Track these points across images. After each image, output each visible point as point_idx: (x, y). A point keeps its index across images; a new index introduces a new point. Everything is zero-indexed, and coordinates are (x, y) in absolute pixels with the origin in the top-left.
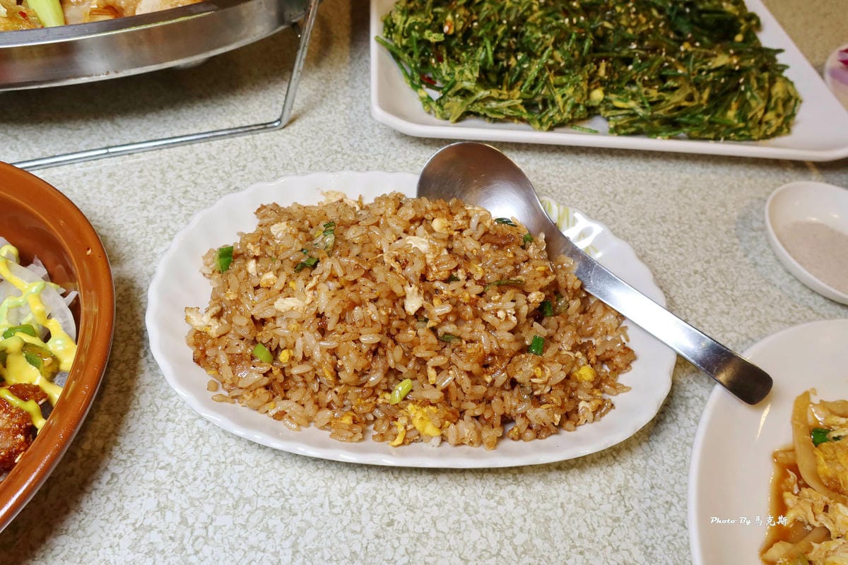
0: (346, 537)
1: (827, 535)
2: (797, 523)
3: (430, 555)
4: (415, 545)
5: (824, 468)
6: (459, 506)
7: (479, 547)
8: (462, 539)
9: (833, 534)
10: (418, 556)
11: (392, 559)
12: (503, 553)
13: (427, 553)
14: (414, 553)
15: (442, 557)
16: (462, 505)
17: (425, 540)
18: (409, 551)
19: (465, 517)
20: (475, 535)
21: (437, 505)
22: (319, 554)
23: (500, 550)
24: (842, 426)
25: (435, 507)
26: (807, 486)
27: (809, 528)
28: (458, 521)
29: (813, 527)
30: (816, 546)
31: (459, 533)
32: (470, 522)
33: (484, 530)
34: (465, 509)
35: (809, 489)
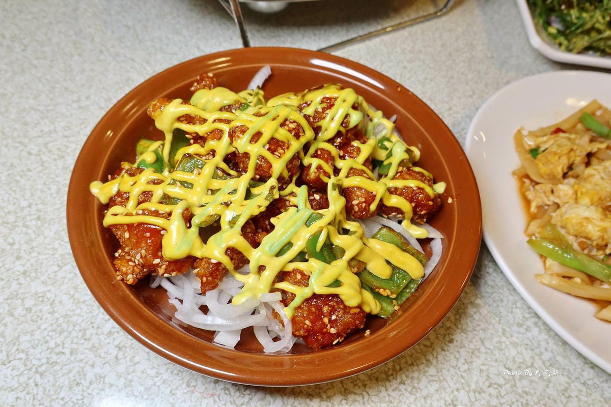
0: (421, 349)
1: (558, 206)
2: (539, 207)
3: (483, 364)
4: (471, 357)
5: (544, 169)
6: (498, 331)
7: (517, 360)
8: (504, 354)
9: (561, 204)
10: (475, 365)
11: (456, 366)
12: (535, 365)
13: (481, 363)
14: (472, 362)
15: (492, 366)
16: (501, 330)
17: (478, 354)
18: (468, 361)
19: (504, 339)
20: (513, 352)
21: (482, 330)
22: (404, 360)
23: (533, 363)
24: (545, 142)
25: (481, 332)
26: (537, 183)
27: (546, 207)
28: (500, 342)
29: (549, 205)
30: (554, 214)
31: (501, 350)
32: (508, 343)
33: (519, 348)
34: (503, 334)
35: (539, 185)
